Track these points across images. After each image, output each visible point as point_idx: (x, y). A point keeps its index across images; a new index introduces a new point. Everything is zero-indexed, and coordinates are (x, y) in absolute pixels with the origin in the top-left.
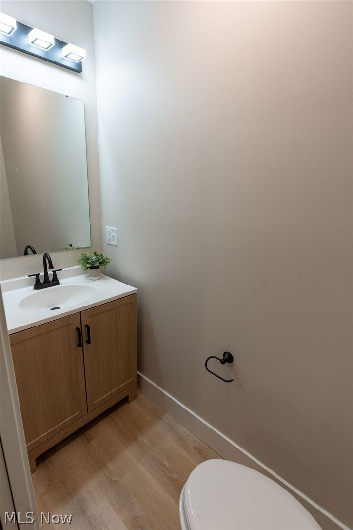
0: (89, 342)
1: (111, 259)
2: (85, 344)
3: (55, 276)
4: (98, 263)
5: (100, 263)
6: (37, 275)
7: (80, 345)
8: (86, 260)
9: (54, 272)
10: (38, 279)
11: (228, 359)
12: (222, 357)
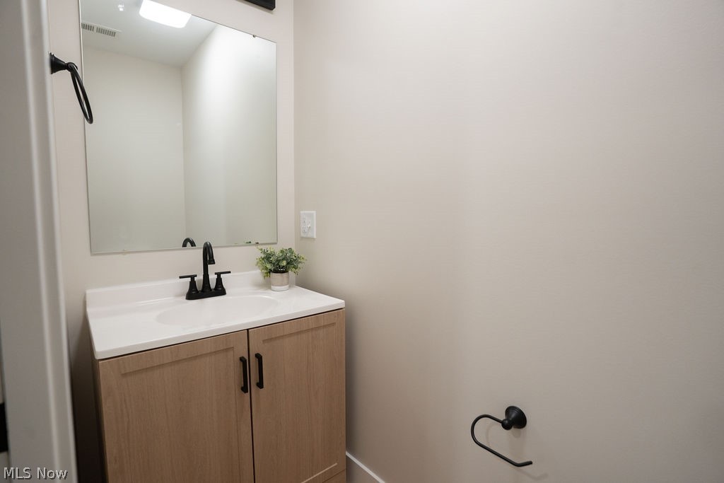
0: (260, 385)
1: (305, 258)
2: (254, 388)
3: (219, 281)
4: (284, 263)
5: (288, 263)
6: (193, 277)
7: (245, 389)
8: (267, 257)
9: (219, 274)
10: (193, 284)
11: (515, 420)
12: (502, 417)
